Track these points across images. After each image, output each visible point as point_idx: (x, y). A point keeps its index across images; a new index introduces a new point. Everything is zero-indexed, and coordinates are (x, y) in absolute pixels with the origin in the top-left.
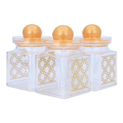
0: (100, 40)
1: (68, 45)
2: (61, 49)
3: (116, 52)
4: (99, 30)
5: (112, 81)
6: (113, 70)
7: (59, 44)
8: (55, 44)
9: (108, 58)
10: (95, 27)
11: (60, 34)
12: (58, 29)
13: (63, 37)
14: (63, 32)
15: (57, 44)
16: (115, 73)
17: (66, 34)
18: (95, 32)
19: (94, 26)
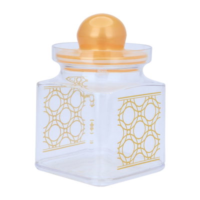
1: (111, 62)
7: (92, 59)
12: (90, 22)
13: (102, 42)
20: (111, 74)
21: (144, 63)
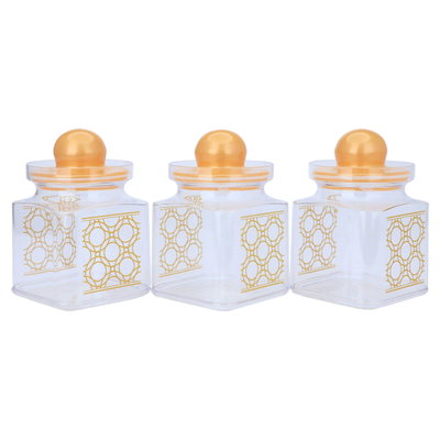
0: (382, 172)
1: (231, 179)
2: (216, 189)
3: (427, 204)
4: (380, 146)
5: (415, 282)
6: (419, 254)
8: (201, 178)
9: (406, 221)
10: (368, 137)
11: (213, 150)
13: (221, 159)
14: (221, 146)
15: (207, 177)
16: (423, 260)
17: (228, 151)
18: (369, 149)
19: (366, 135)
20: (233, 192)
21: (265, 180)
